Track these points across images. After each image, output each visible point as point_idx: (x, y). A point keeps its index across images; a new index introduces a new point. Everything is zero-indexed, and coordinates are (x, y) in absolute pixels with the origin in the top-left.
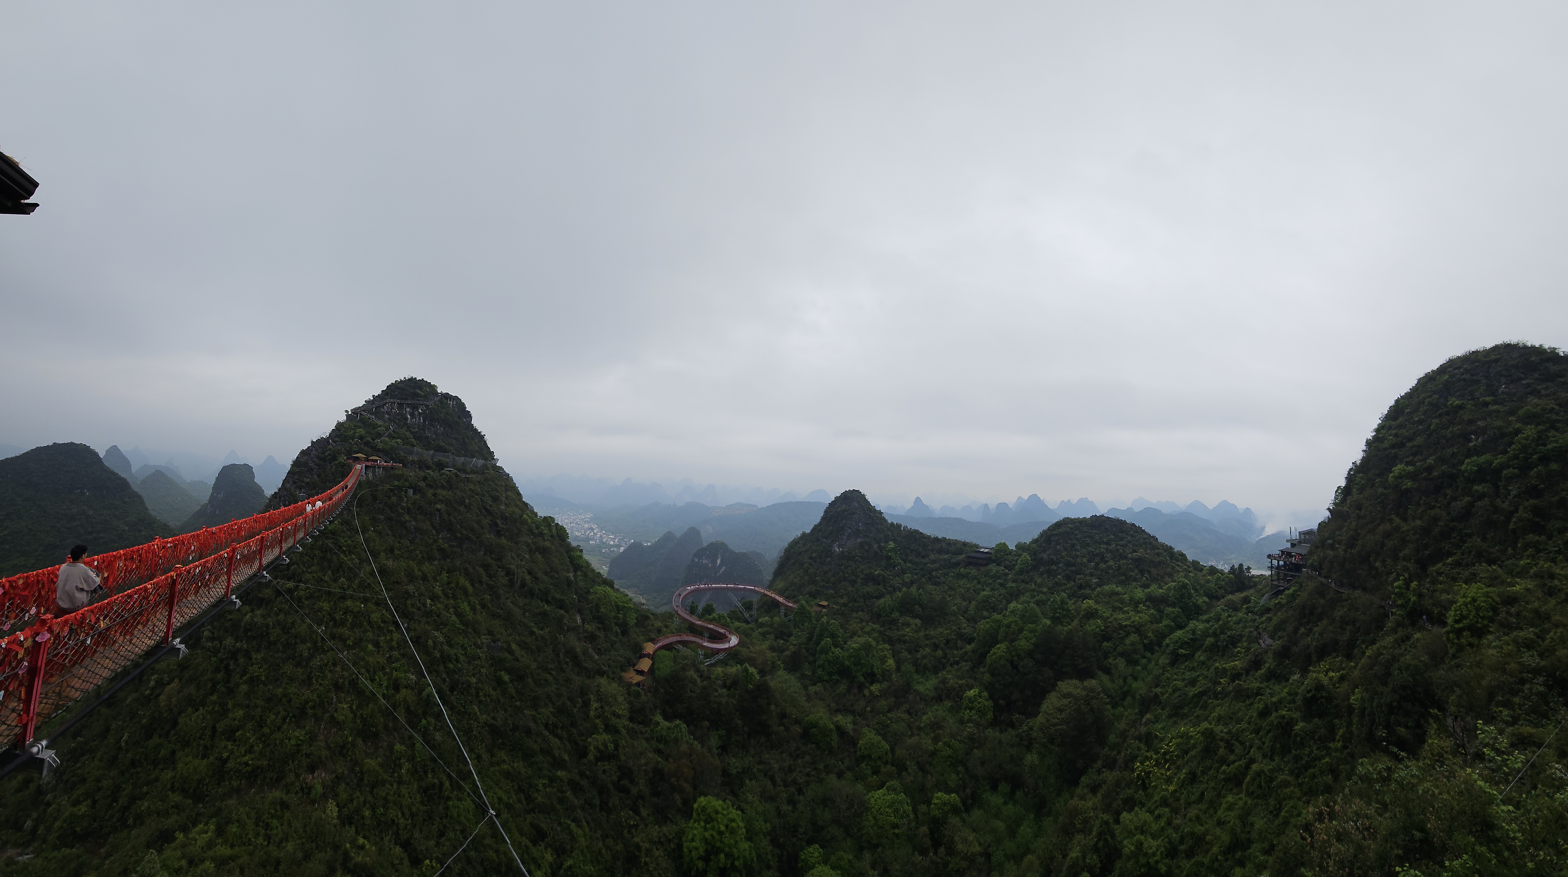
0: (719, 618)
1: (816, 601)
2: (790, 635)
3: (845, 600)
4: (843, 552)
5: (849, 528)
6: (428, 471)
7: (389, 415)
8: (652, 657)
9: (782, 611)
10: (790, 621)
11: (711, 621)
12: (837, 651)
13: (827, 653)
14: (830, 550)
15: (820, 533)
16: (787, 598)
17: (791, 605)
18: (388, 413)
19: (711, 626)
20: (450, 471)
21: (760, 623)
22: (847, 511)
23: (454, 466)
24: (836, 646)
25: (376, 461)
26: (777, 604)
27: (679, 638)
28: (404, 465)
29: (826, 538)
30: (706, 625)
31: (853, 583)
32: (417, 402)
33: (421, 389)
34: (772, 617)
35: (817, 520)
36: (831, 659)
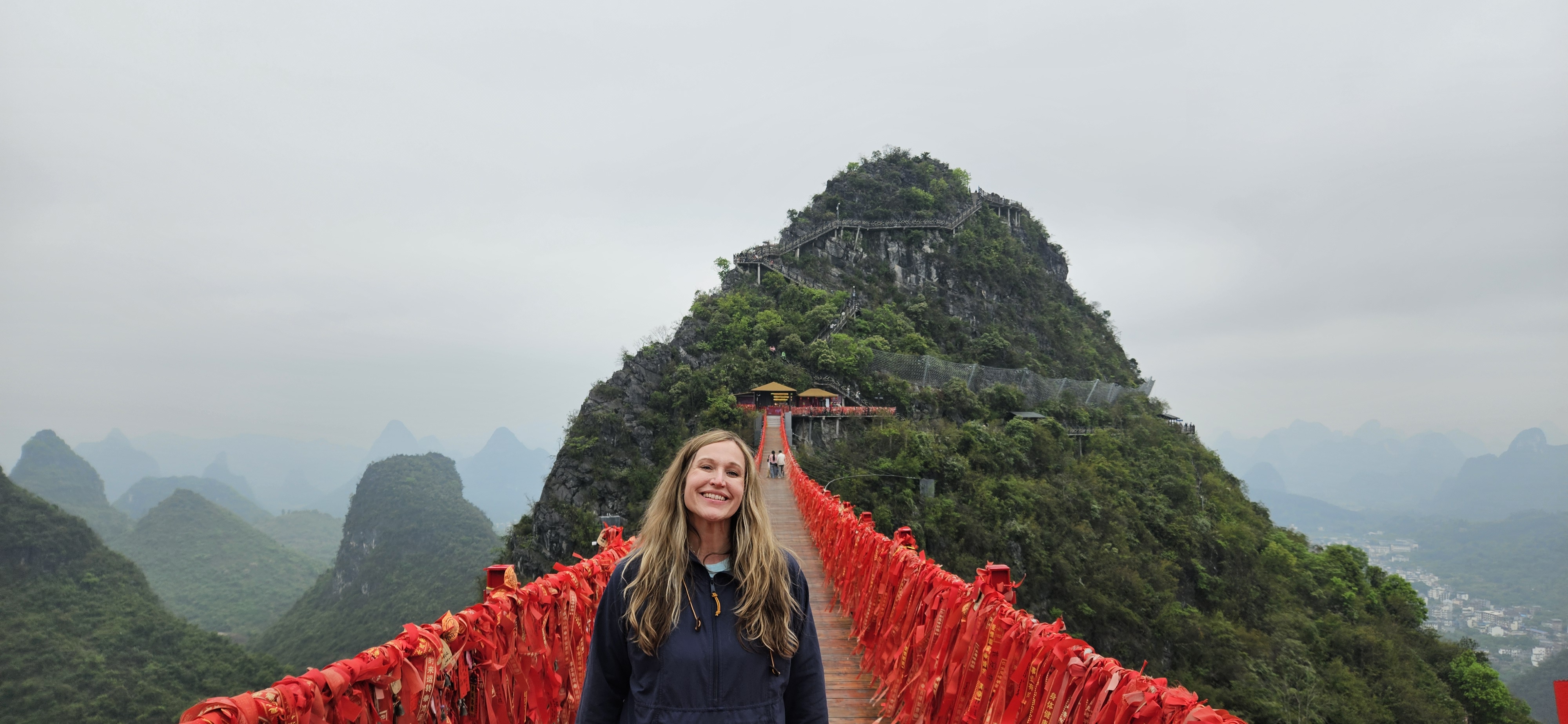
6: (971, 424)
7: (841, 266)
18: (839, 262)
20: (1035, 420)
23: (1041, 406)
25: (820, 401)
28: (902, 411)
32: (918, 223)
33: (923, 183)
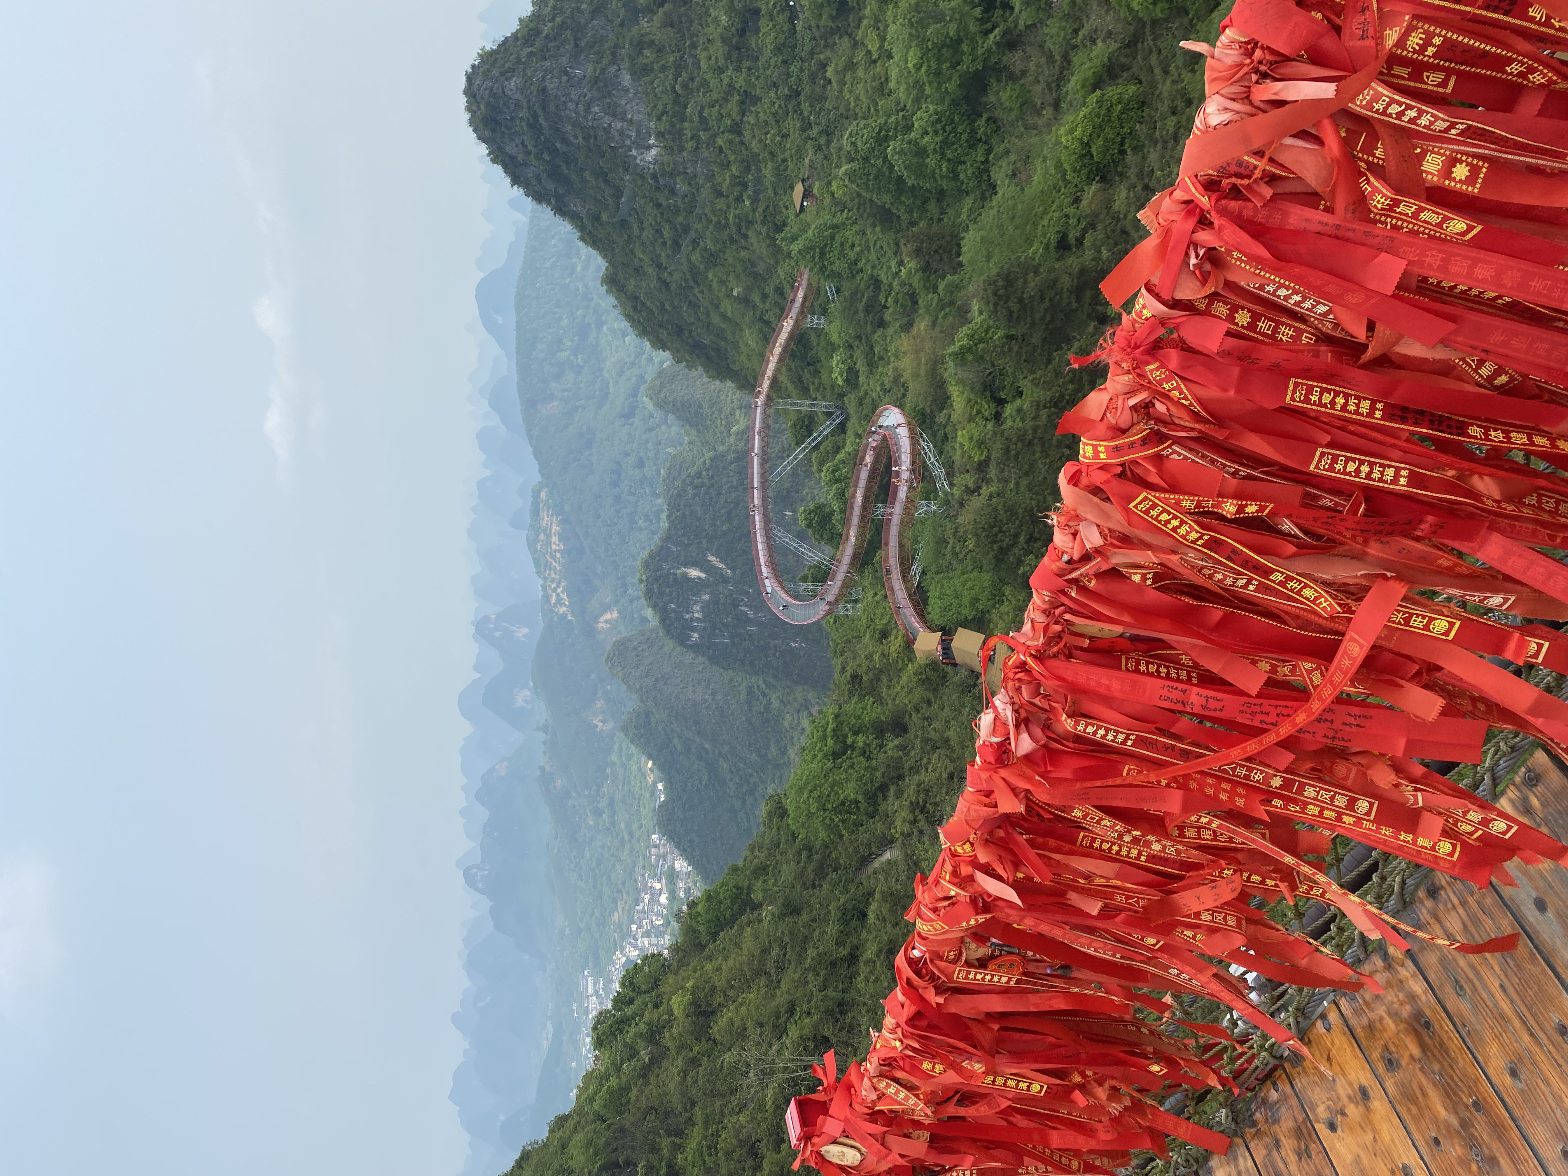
0: (837, 481)
1: (791, 214)
2: (876, 283)
3: (792, 125)
4: (660, 135)
5: (588, 108)
8: (947, 633)
9: (813, 321)
10: (838, 291)
11: (846, 503)
12: (920, 120)
13: (922, 153)
14: (654, 177)
15: (604, 217)
16: (782, 313)
17: (801, 294)
19: (859, 494)
21: (847, 381)
22: (535, 116)
24: (909, 128)
26: (799, 338)
27: (896, 574)
29: (618, 194)
30: (857, 511)
31: (748, 99)
34: (832, 348)
35: (565, 228)
36: (938, 139)
